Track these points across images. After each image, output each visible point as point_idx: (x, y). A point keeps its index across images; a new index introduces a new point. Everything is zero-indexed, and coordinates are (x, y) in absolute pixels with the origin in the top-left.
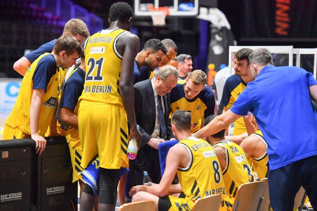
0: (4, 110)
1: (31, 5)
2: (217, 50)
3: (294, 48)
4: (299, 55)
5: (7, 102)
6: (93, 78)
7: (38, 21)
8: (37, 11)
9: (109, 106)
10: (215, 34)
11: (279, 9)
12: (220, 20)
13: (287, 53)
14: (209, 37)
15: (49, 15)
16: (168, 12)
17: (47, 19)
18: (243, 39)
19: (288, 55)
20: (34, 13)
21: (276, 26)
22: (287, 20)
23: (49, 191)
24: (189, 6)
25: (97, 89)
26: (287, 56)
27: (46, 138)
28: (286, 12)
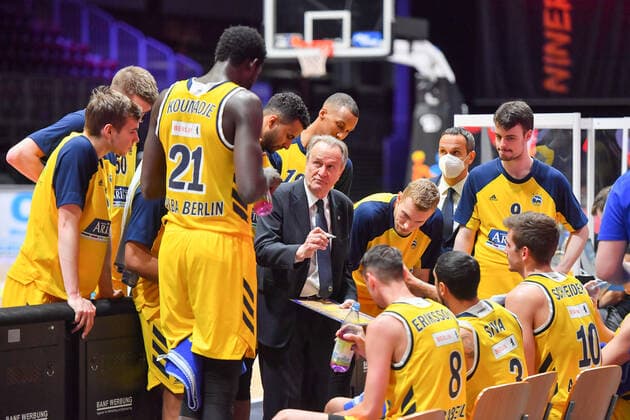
0: (9, 248)
1: (60, 41)
2: (429, 124)
3: (582, 117)
4: (593, 132)
5: (14, 232)
6: (186, 186)
7: (75, 72)
8: (73, 53)
9: (221, 236)
10: (425, 91)
11: (550, 40)
12: (433, 65)
13: (569, 128)
14: (413, 99)
15: (96, 59)
16: (331, 50)
17: (91, 67)
18: (480, 102)
19: (571, 130)
20: (67, 56)
21: (545, 76)
22: (566, 62)
23: (102, 407)
24: (372, 37)
25: (194, 208)
26: (568, 133)
27: (93, 302)
28: (565, 47)
